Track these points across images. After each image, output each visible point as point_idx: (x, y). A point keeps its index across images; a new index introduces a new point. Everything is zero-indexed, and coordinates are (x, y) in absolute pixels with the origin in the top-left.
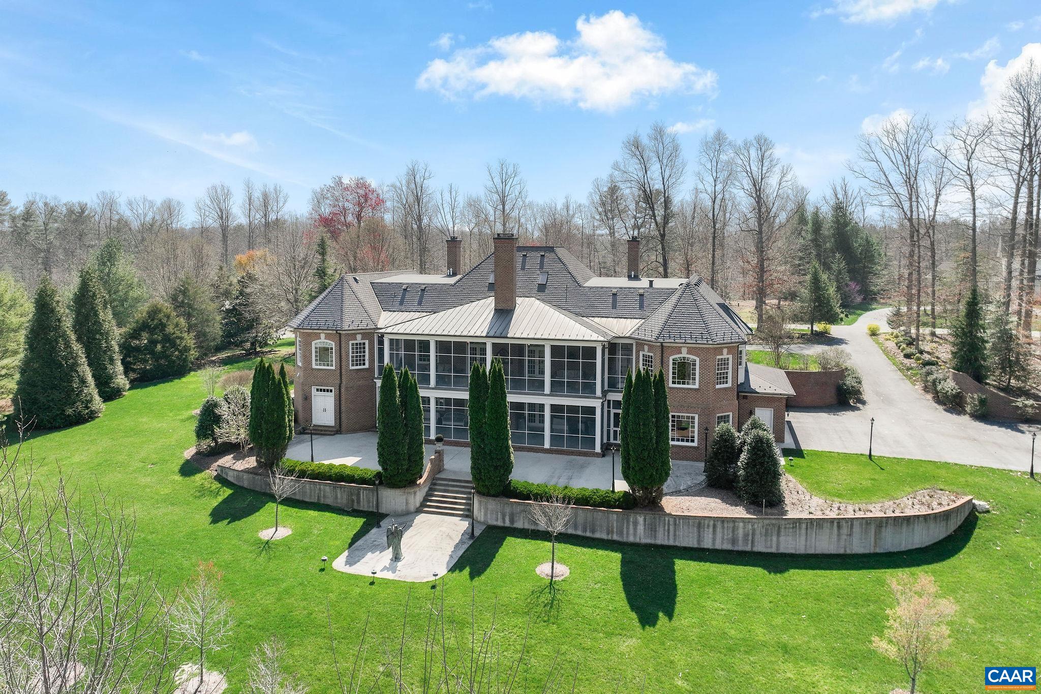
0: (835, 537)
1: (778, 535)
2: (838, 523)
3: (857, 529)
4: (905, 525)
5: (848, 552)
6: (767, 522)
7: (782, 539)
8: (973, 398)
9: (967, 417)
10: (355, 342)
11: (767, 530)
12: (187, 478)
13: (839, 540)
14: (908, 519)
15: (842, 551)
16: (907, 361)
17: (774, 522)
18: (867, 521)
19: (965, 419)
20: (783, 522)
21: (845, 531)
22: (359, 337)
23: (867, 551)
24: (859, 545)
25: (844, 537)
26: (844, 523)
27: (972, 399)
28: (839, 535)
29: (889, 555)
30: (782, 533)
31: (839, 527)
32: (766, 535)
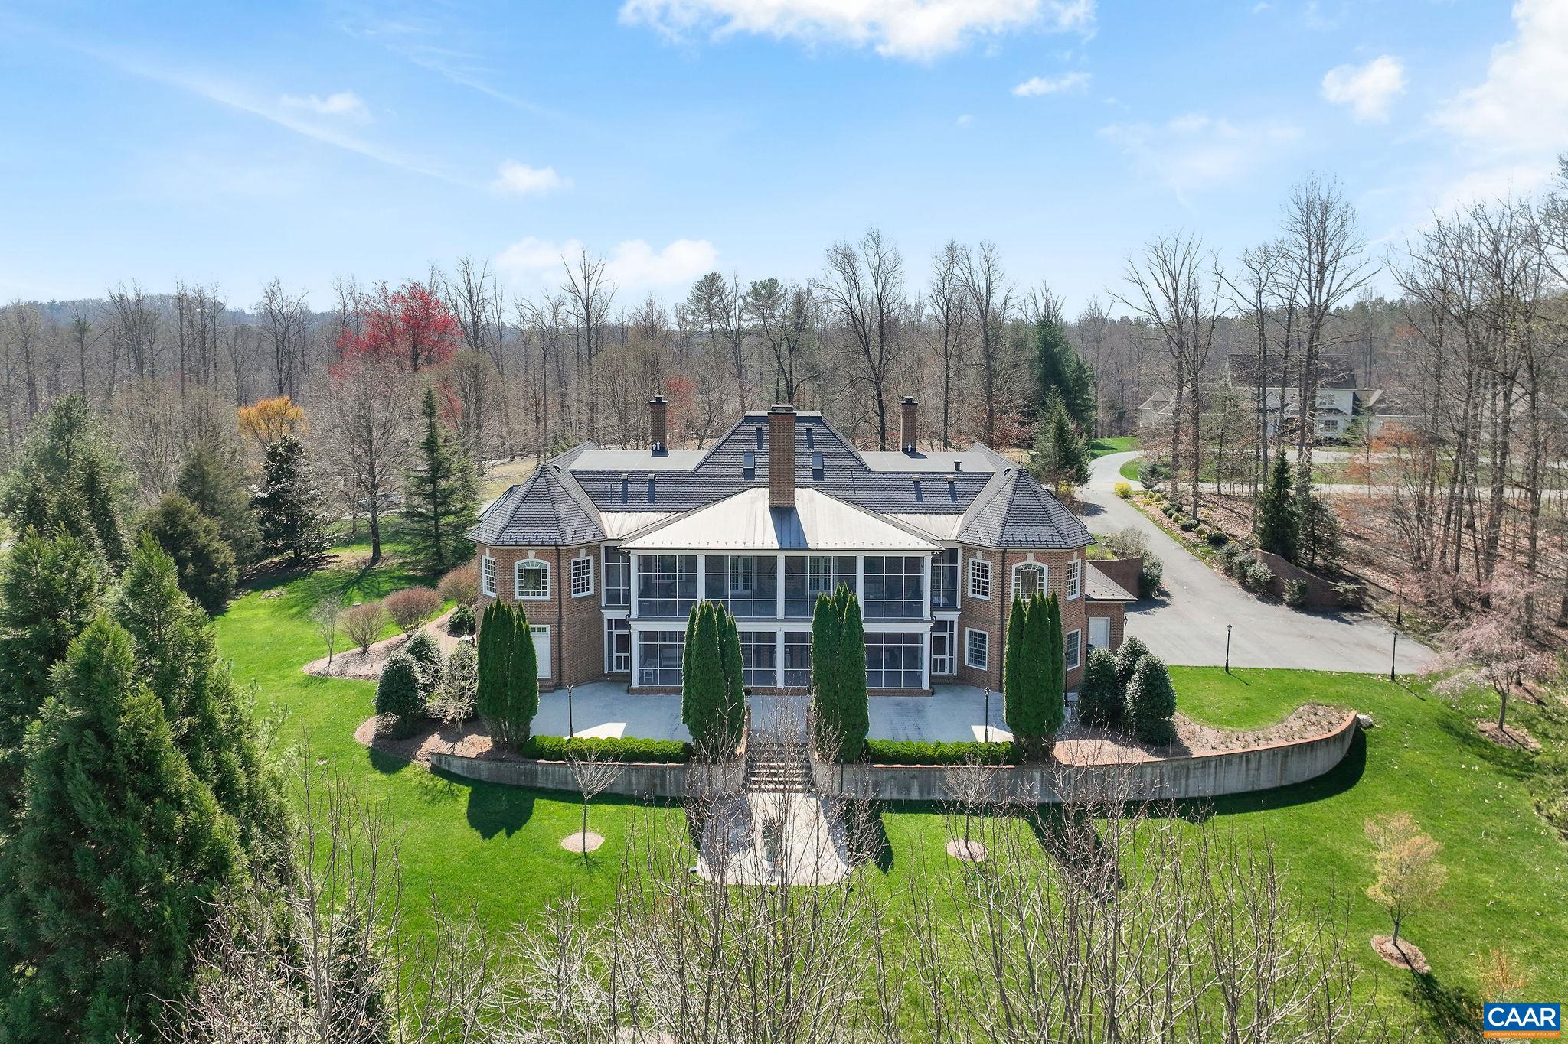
0: (1243, 772)
1: (1187, 777)
2: (1245, 757)
3: (1264, 761)
4: (1308, 752)
5: (1256, 788)
6: (1176, 764)
7: (1191, 781)
8: (1291, 584)
9: (1284, 607)
10: (577, 560)
11: (1175, 773)
12: (393, 776)
13: (1247, 775)
14: (1312, 745)
15: (1250, 789)
16: (1186, 535)
17: (1183, 763)
18: (1274, 752)
19: (1283, 610)
20: (1192, 762)
21: (1253, 765)
22: (583, 552)
23: (1273, 786)
24: (1266, 780)
25: (1252, 772)
26: (1252, 756)
27: (1290, 586)
28: (1247, 770)
29: (1295, 787)
30: (1191, 775)
31: (1248, 761)
32: (1175, 779)
